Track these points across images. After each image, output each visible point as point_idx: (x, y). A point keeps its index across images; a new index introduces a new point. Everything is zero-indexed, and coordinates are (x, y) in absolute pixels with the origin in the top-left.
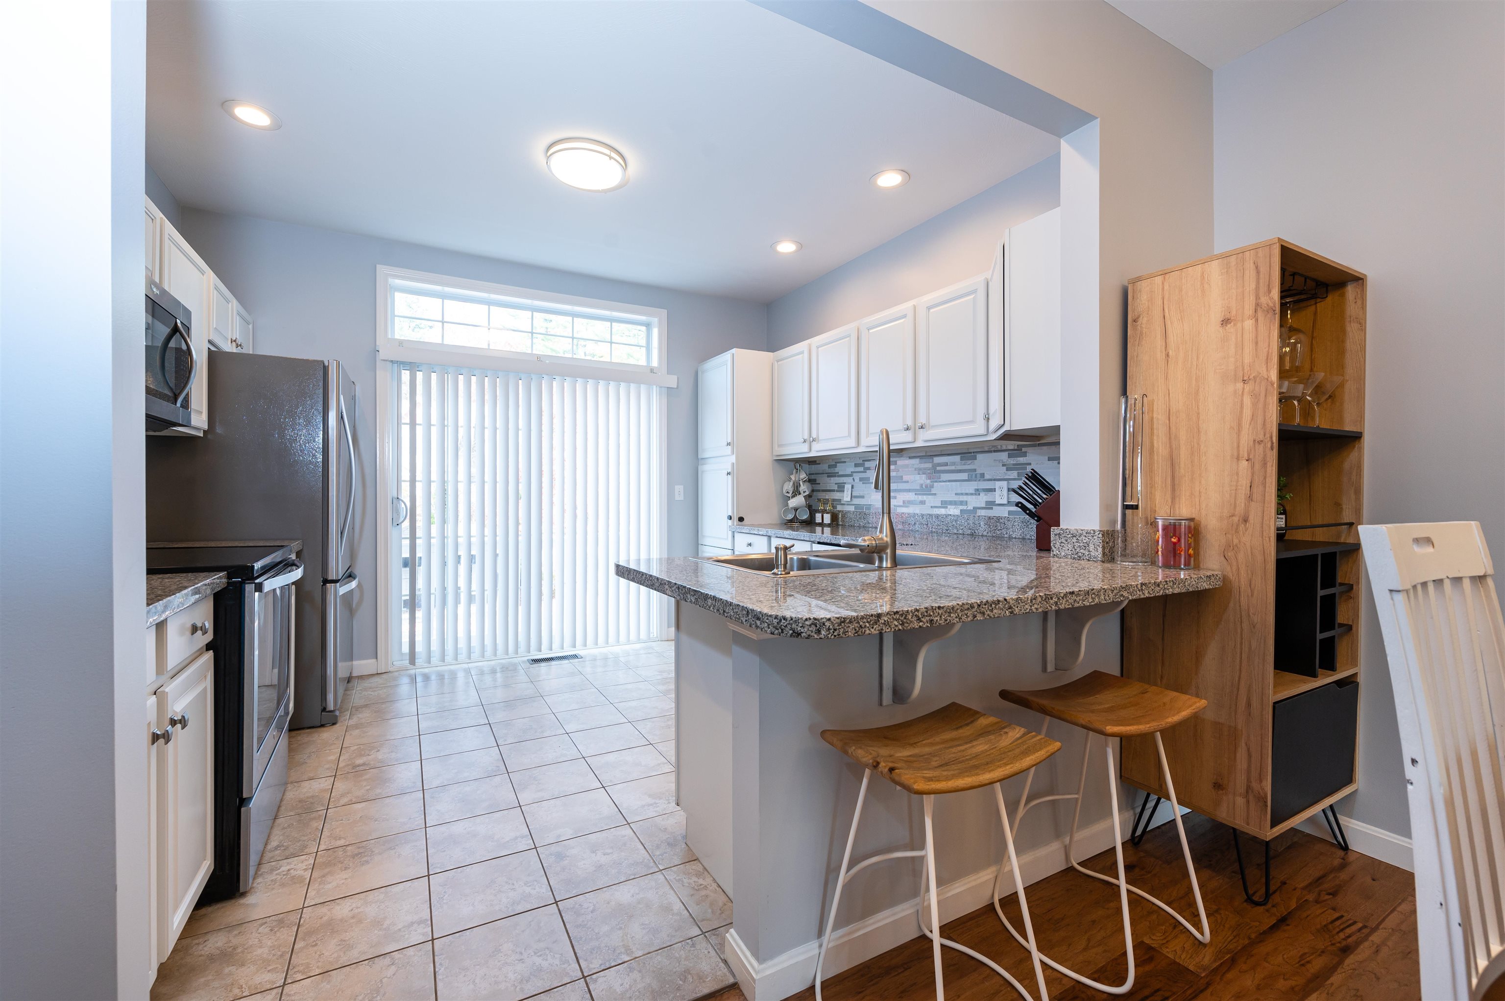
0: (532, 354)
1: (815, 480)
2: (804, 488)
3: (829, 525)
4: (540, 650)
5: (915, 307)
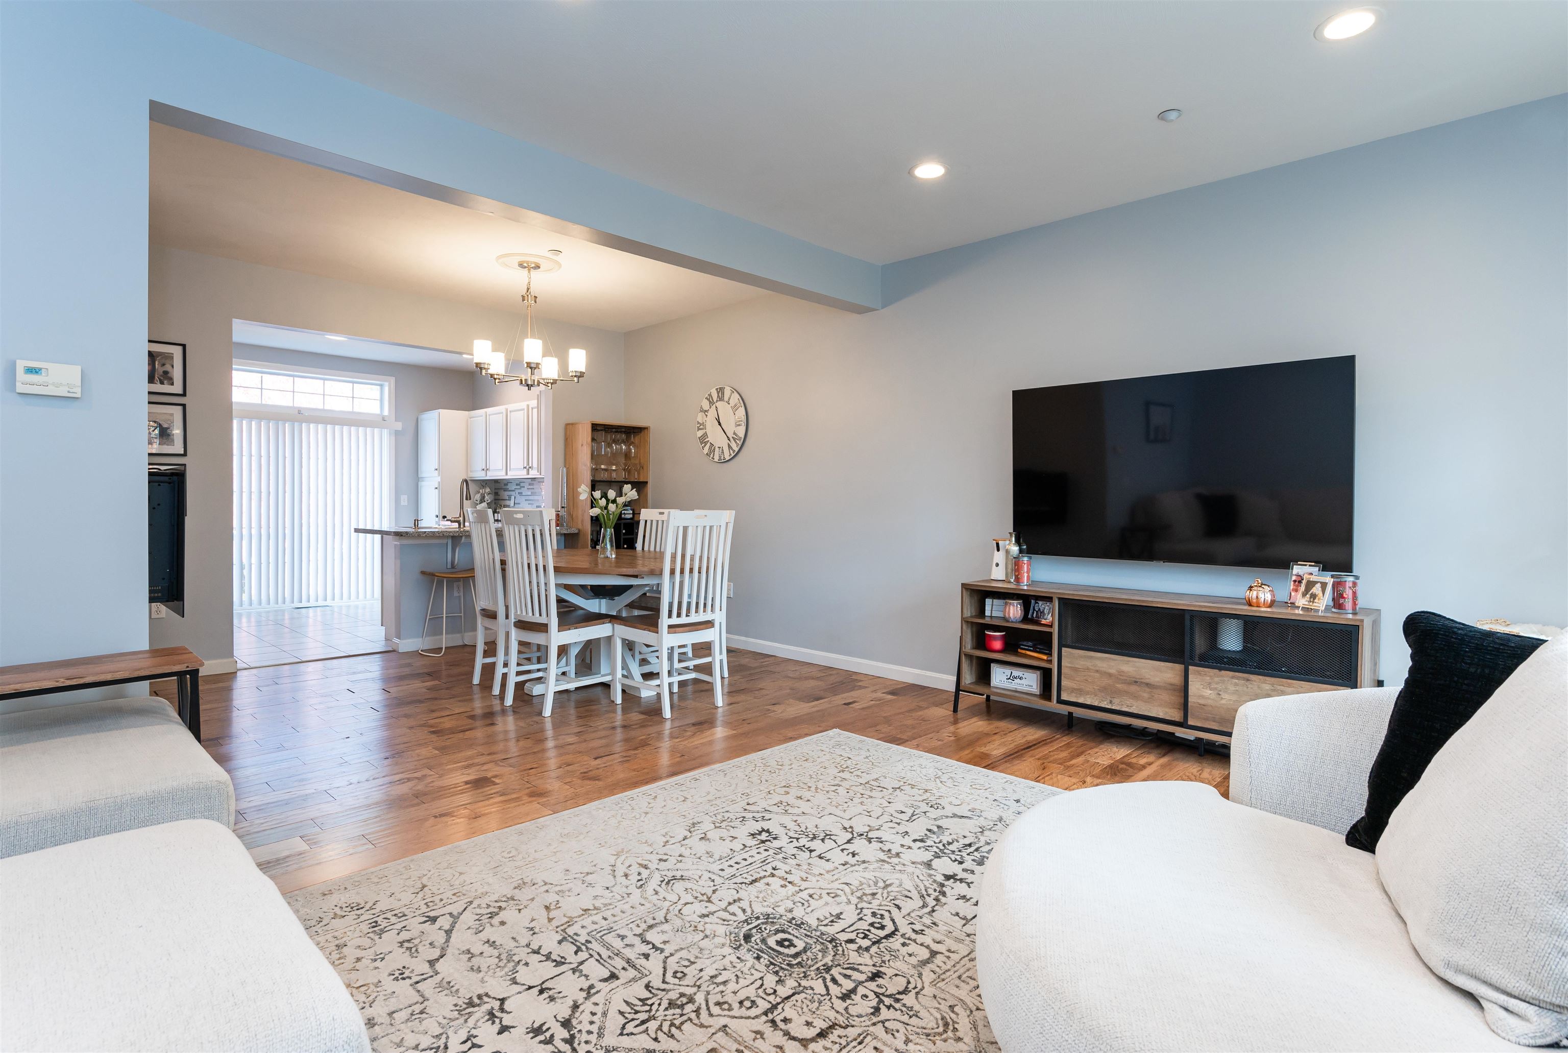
0: (293, 408)
1: (497, 493)
2: (488, 498)
4: (301, 602)
5: (528, 406)
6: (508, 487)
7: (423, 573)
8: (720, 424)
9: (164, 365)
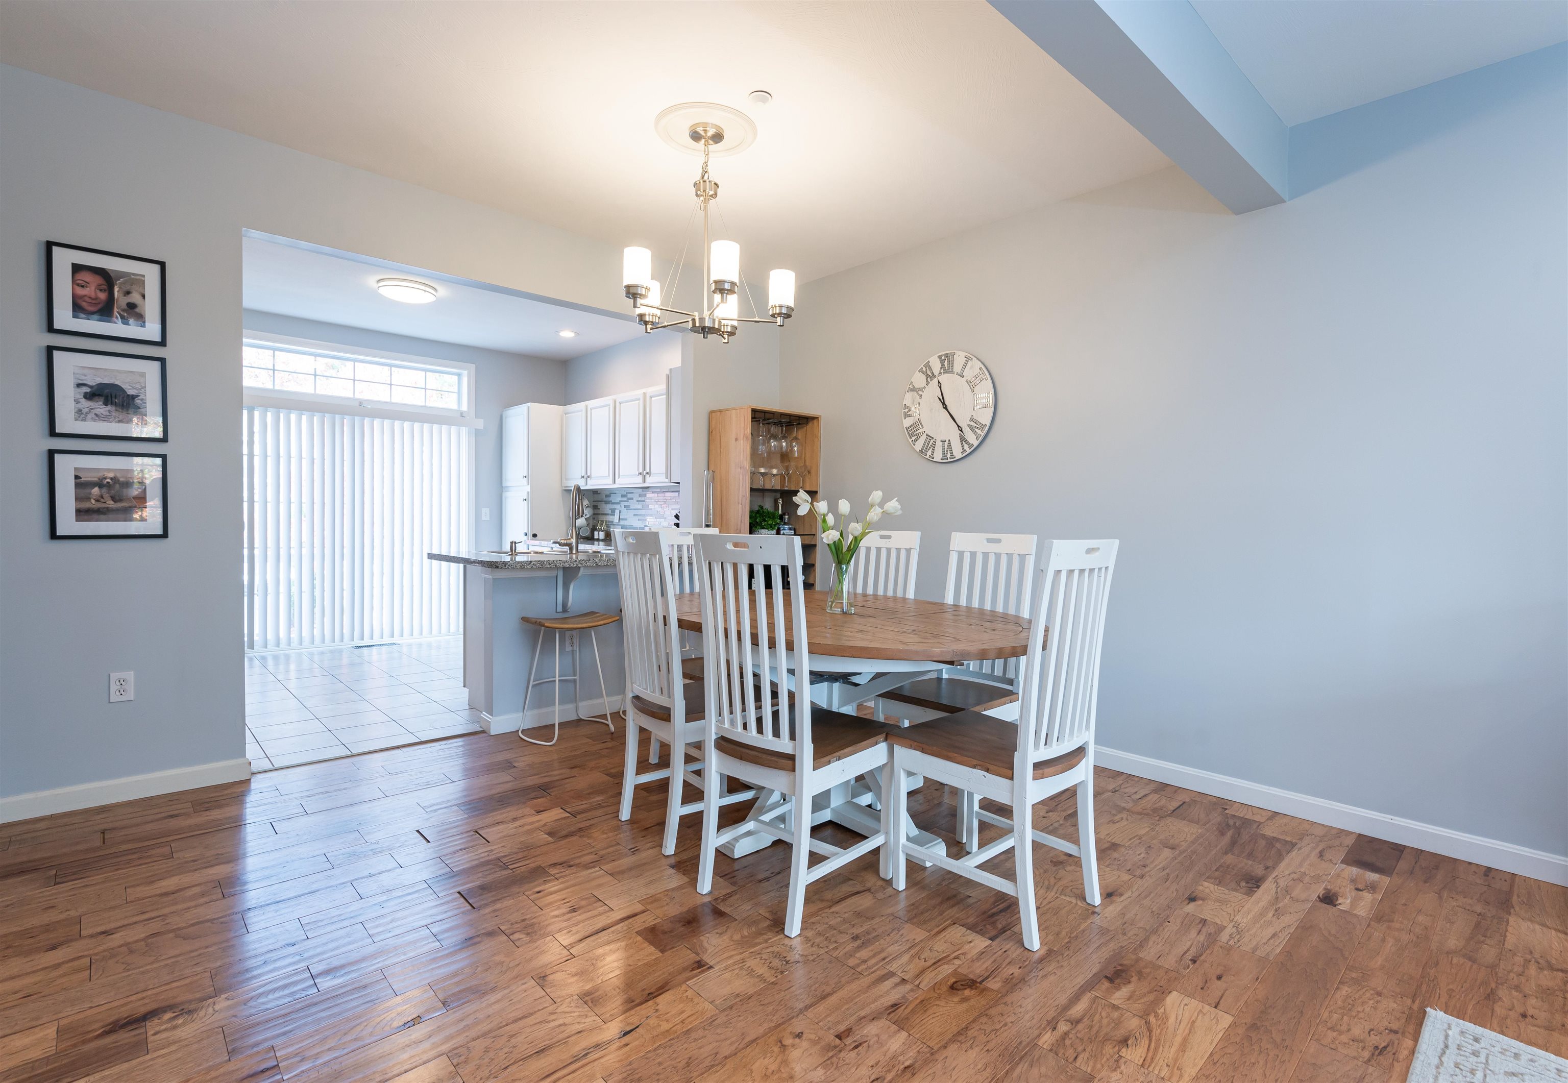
0: (354, 399)
1: (597, 506)
2: (588, 512)
3: (602, 540)
4: (363, 639)
5: (645, 394)
6: (610, 499)
7: (525, 620)
8: (945, 407)
9: (128, 293)
